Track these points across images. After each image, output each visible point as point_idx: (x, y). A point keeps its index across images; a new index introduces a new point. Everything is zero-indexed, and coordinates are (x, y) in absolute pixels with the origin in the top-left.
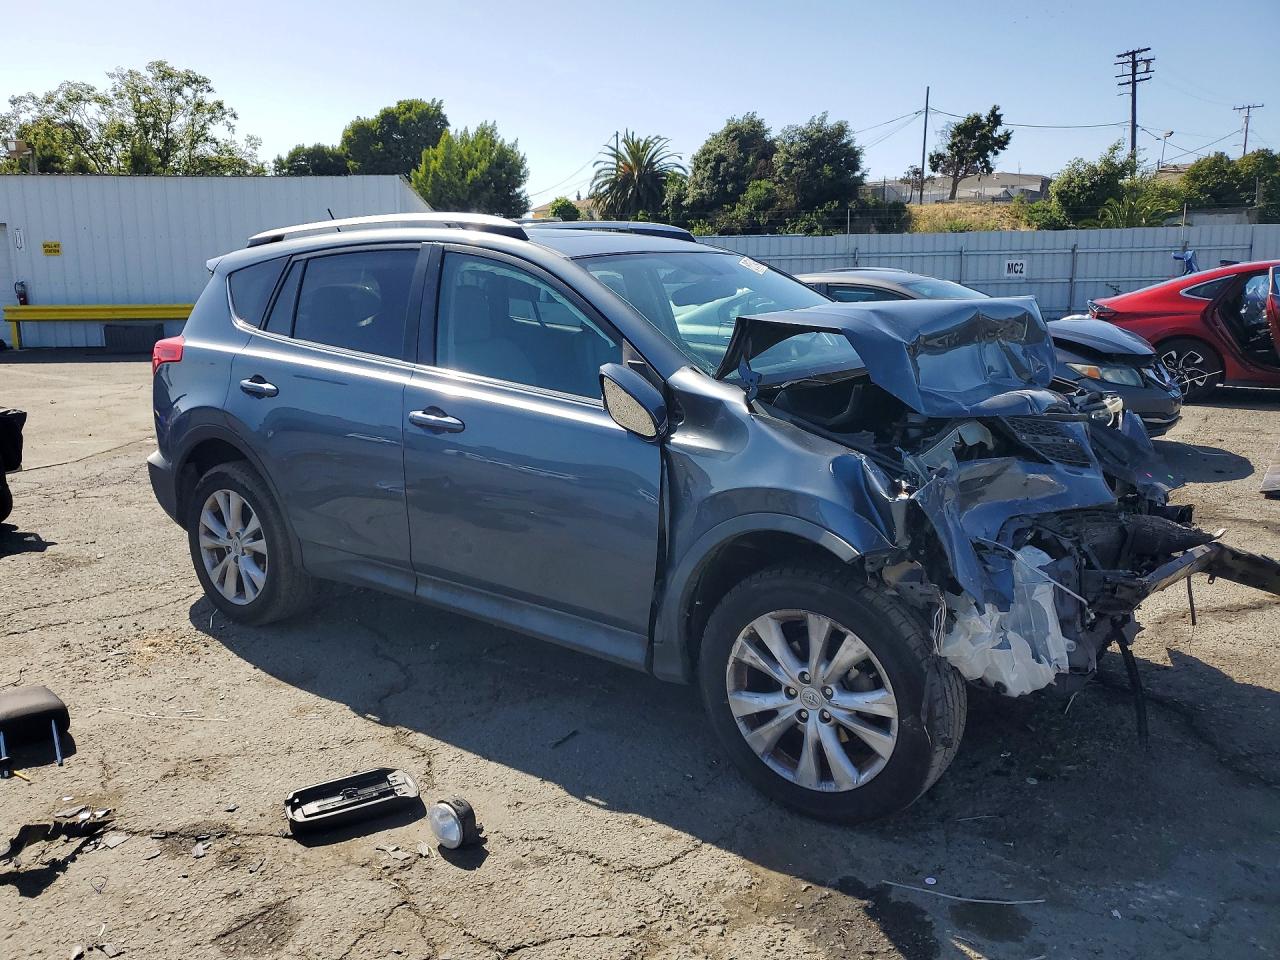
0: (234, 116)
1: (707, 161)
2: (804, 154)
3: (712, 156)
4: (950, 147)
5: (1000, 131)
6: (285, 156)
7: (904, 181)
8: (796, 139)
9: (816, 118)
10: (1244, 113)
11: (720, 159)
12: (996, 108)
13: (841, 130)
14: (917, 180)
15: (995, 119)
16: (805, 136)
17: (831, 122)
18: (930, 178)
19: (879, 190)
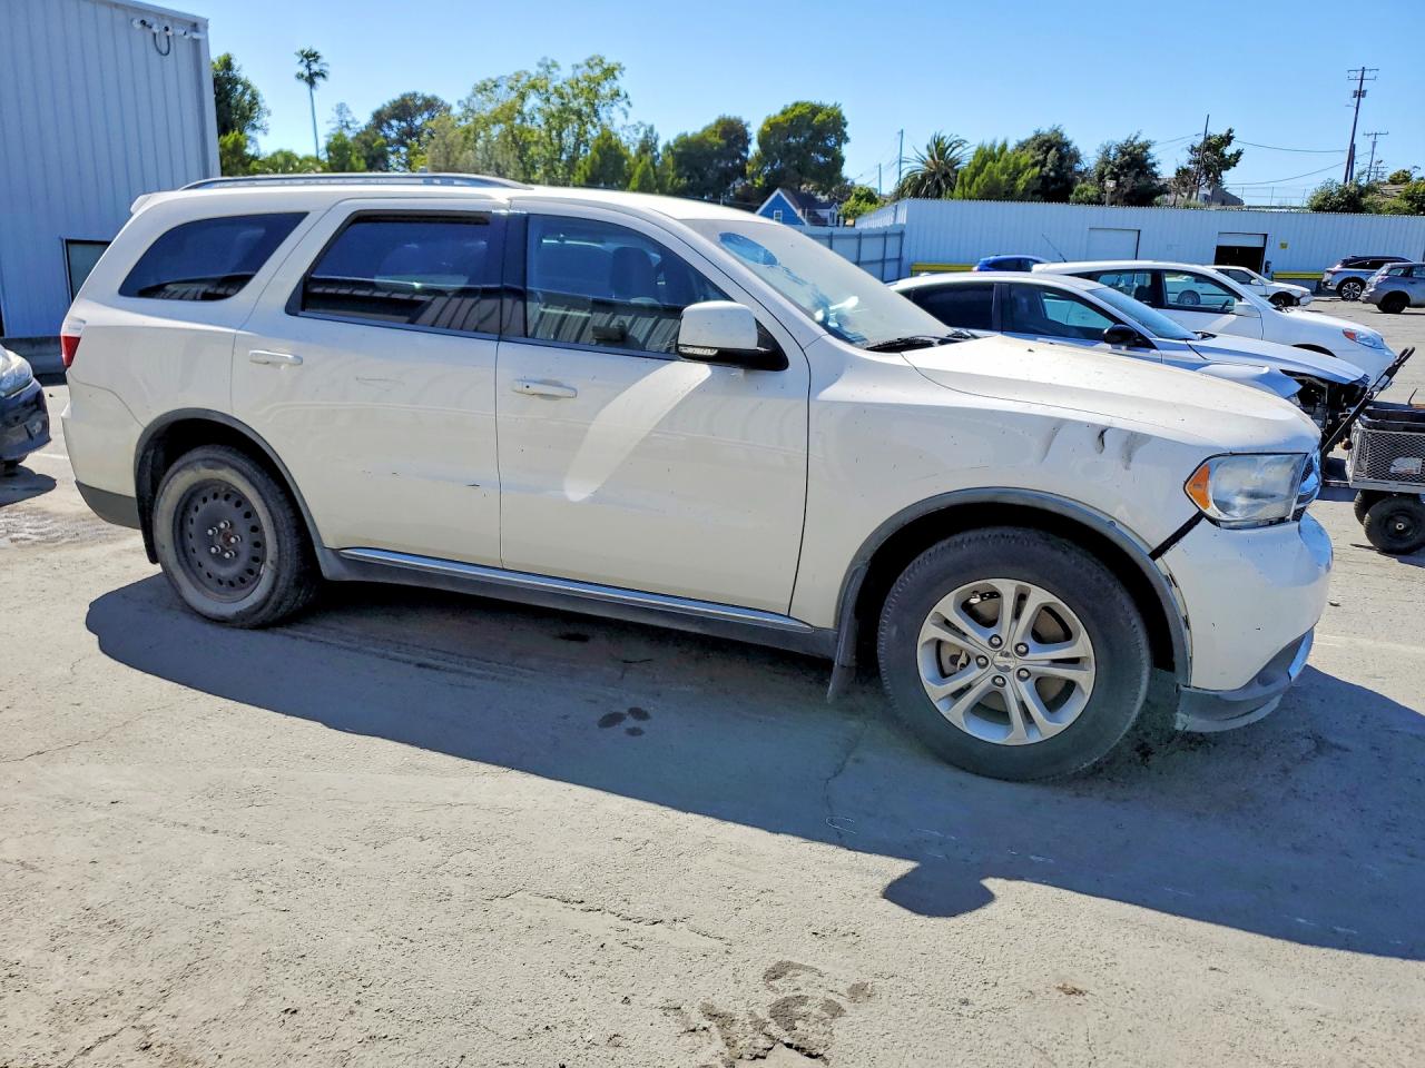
5: (1229, 151)
8: (1113, 152)
9: (1132, 136)
10: (1372, 138)
12: (1230, 131)
13: (1145, 147)
15: (1227, 139)
16: (1122, 151)
17: (1141, 140)
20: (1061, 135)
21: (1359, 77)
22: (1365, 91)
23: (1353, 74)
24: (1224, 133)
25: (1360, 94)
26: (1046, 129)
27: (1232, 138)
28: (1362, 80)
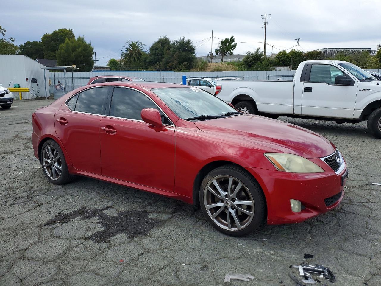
0: (5, 31)
1: (153, 49)
2: (179, 48)
3: (154, 48)
4: (220, 47)
5: (233, 44)
6: (23, 44)
7: (208, 57)
9: (181, 38)
10: (297, 40)
11: (157, 49)
12: (232, 37)
13: (189, 42)
14: (211, 56)
15: (232, 40)
16: (178, 43)
17: (186, 39)
18: (215, 56)
19: (201, 59)
20: (168, 39)
21: (265, 18)
22: (268, 22)
23: (263, 16)
24: (229, 38)
25: (266, 23)
26: (162, 37)
27: (234, 39)
28: (266, 18)
